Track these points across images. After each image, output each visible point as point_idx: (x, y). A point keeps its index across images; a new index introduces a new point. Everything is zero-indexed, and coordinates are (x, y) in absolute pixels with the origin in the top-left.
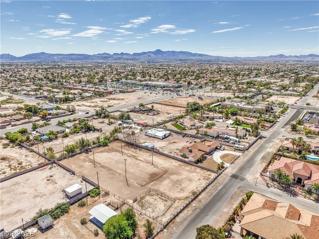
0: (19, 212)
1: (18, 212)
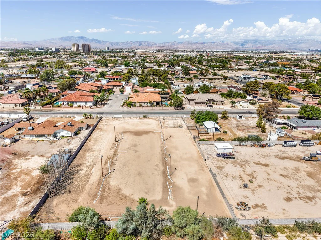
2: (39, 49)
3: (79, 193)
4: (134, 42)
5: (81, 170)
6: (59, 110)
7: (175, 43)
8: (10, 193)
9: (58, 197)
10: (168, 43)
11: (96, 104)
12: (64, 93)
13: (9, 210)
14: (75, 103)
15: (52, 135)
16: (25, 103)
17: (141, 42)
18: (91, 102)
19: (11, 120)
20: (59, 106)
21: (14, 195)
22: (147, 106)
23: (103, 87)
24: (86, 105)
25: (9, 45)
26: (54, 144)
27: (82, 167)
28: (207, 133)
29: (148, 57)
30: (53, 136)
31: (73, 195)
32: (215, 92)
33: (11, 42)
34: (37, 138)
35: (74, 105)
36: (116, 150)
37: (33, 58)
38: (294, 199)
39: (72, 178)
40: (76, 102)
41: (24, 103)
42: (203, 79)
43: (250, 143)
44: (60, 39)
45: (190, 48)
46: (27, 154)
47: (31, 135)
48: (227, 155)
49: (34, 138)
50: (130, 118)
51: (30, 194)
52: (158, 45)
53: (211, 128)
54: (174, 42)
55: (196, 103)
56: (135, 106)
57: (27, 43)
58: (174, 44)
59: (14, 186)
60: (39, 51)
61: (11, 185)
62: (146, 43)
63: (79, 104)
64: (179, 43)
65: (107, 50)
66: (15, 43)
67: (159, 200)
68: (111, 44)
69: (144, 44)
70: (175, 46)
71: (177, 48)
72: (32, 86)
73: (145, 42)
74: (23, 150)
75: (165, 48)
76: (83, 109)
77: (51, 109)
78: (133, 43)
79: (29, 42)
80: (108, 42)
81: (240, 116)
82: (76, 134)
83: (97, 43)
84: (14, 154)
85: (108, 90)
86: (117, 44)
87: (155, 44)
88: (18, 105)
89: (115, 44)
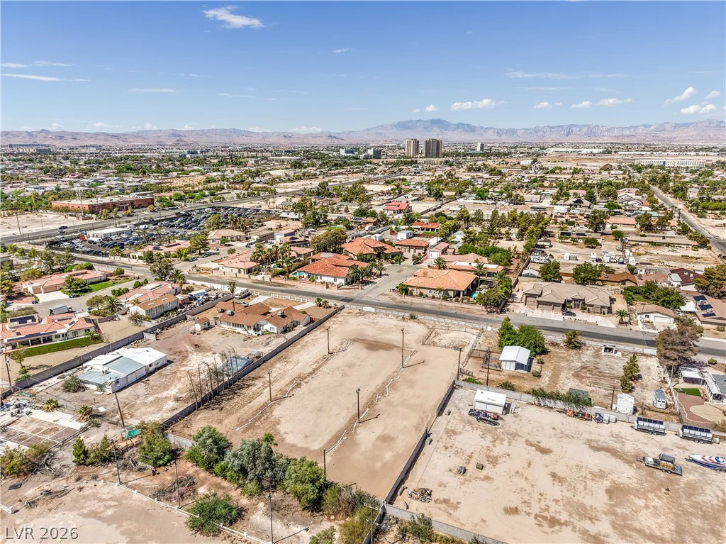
0: (596, 447)
1: (598, 449)
2: (347, 152)
3: (229, 414)
4: (553, 128)
5: (252, 385)
6: (293, 286)
7: (668, 126)
8: (165, 394)
9: (206, 411)
10: (645, 126)
11: (351, 282)
12: (315, 257)
13: (153, 413)
14: (319, 277)
15: (252, 327)
16: (253, 269)
17: (571, 126)
18: (343, 278)
19: (220, 295)
20: (295, 279)
21: (166, 398)
22: (433, 297)
23: (386, 249)
24: (335, 283)
25: (305, 141)
26: (249, 341)
27: (257, 382)
28: (499, 369)
29: (558, 171)
30: (254, 328)
31: (223, 414)
32: (619, 282)
33: (308, 134)
34: (234, 328)
35: (317, 280)
36: (320, 367)
37: (324, 173)
38: (523, 513)
39: (236, 393)
40: (321, 275)
41: (251, 268)
42: (635, 243)
43: (560, 405)
44: (395, 126)
45: (712, 140)
46: (210, 350)
47: (228, 323)
48: (486, 415)
49: (232, 327)
50: (387, 315)
51: (182, 400)
52: (617, 133)
53: (511, 361)
54: (662, 125)
55: (539, 303)
56: (411, 294)
57: (336, 135)
58: (664, 130)
59: (173, 388)
60: (346, 155)
61: (170, 386)
62: (585, 129)
63: (324, 279)
64: (677, 126)
65: (478, 149)
66: (315, 136)
67: (314, 451)
68: (498, 133)
69: (580, 131)
70: (666, 135)
71: (671, 140)
72: (282, 236)
73: (580, 127)
74: (209, 342)
75: (634, 140)
76: (328, 288)
77: (283, 282)
78: (550, 130)
79: (339, 133)
80: (491, 128)
81: (608, 346)
82: (286, 330)
83: (467, 131)
84: (197, 346)
85: (393, 255)
86: (512, 132)
87: (609, 130)
88: (242, 270)
89: (506, 133)
